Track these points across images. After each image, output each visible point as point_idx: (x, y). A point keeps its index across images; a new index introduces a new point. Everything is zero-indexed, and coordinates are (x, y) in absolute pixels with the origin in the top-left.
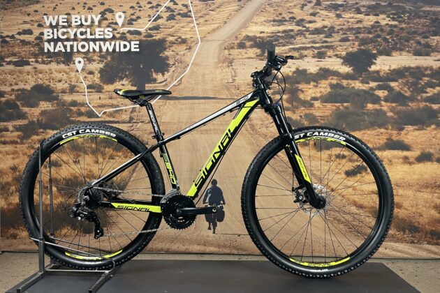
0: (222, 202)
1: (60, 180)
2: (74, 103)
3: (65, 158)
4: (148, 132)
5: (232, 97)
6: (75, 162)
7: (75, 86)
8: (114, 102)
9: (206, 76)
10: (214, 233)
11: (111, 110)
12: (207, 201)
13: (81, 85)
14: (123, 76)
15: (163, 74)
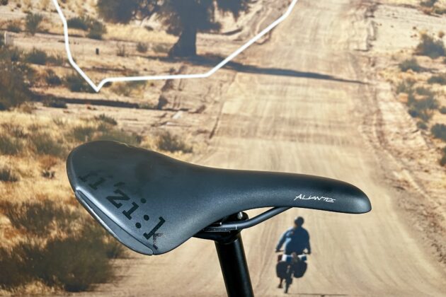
0: (306, 251)
1: (17, 205)
2: (39, 57)
3: (23, 166)
4: (194, 129)
5: (360, 80)
6: (46, 175)
7: (39, 18)
8: (129, 63)
9: (320, 31)
10: (286, 292)
11: (123, 79)
12: (283, 248)
13: (54, 17)
14: (151, 8)
15: (236, 16)
